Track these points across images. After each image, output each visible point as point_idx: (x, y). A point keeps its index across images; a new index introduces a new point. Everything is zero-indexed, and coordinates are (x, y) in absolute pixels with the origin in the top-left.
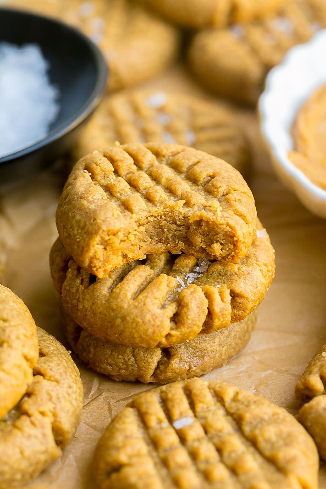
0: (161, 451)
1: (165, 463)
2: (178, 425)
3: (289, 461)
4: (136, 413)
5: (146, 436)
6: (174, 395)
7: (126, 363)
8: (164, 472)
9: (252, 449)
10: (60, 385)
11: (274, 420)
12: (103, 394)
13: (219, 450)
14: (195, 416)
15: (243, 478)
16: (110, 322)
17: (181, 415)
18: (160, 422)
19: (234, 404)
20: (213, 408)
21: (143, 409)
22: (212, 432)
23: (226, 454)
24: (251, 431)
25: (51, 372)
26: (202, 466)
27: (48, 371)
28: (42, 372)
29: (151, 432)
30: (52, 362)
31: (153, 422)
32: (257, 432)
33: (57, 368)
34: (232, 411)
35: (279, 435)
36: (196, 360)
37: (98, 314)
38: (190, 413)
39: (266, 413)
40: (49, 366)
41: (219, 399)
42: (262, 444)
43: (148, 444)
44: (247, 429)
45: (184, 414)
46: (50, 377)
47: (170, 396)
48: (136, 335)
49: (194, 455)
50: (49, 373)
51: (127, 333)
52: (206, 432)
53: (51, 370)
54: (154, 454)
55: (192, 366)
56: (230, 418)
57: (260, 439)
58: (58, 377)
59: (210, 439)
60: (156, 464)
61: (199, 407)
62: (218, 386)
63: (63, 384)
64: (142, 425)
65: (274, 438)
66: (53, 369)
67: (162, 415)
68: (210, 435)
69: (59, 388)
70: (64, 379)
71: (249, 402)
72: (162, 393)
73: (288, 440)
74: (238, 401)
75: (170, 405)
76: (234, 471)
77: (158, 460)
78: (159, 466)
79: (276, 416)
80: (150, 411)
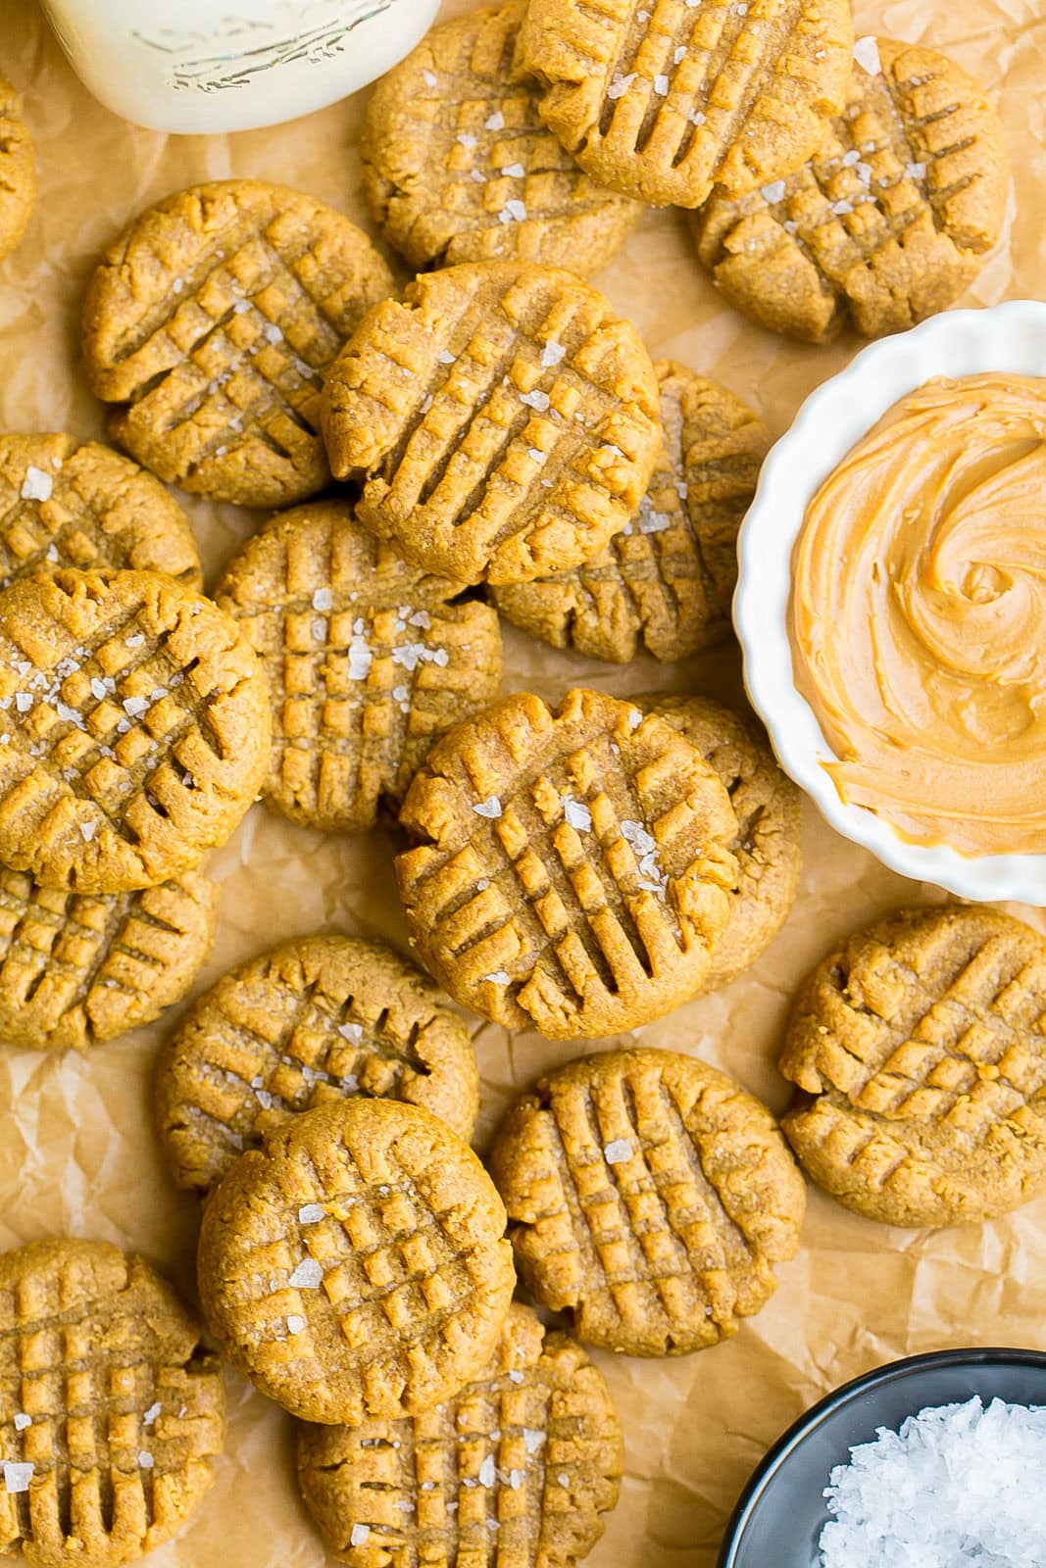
1: (587, 1218)
2: (611, 1154)
3: (762, 1234)
5: (564, 1165)
8: (583, 1232)
11: (749, 1157)
13: (665, 1204)
14: (636, 1134)
15: (693, 1254)
17: (617, 1135)
18: (584, 1147)
19: (694, 1119)
20: (664, 1121)
23: (674, 1211)
24: (714, 1171)
26: (640, 1228)
34: (691, 1129)
35: (753, 1188)
38: (632, 1131)
39: (738, 1147)
41: (675, 1104)
44: (709, 1167)
45: (621, 1134)
49: (629, 1209)
52: (649, 1168)
54: (573, 1200)
56: (686, 1139)
57: (725, 1189)
59: (655, 1178)
60: (574, 1219)
61: (644, 1120)
62: (674, 1082)
64: (558, 1144)
65: (745, 1192)
68: (653, 1173)
71: (717, 1119)
72: (592, 1087)
73: (764, 1196)
74: (701, 1114)
75: (602, 1120)
76: (682, 1240)
77: (577, 1211)
78: (578, 1224)
79: (752, 1150)
80: (572, 1132)
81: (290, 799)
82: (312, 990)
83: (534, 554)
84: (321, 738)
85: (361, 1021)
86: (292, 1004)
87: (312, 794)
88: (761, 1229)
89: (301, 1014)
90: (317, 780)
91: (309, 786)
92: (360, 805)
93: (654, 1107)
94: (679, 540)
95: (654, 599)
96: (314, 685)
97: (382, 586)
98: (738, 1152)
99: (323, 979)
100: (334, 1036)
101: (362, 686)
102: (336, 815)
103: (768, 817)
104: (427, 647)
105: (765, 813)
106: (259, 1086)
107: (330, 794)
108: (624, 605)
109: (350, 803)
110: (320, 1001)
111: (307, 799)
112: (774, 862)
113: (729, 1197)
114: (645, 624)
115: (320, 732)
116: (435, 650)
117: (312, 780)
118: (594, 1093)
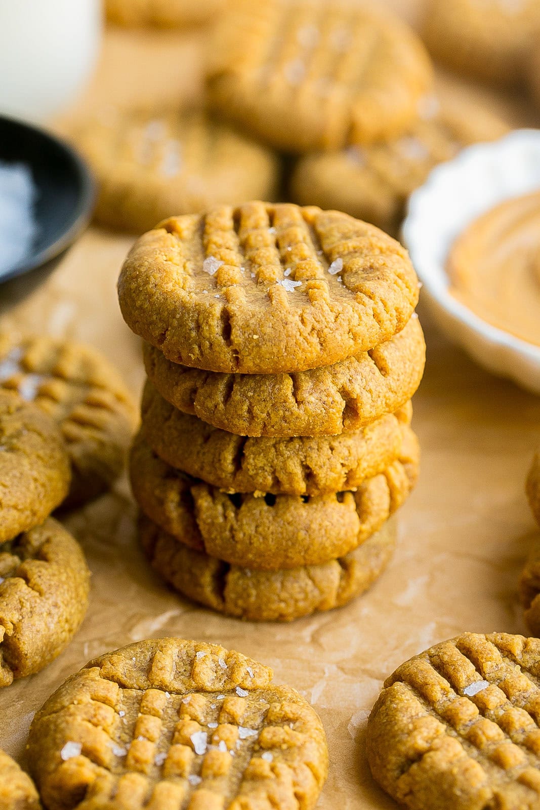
0: (460, 727)
1: (471, 741)
4: (410, 687)
7: (304, 591)
8: (475, 752)
10: (43, 598)
13: (533, 715)
16: (289, 539)
18: (445, 693)
22: (515, 694)
25: (38, 579)
26: (520, 737)
27: (35, 576)
28: (29, 576)
29: (437, 706)
30: (46, 569)
31: (437, 694)
33: (48, 577)
37: (271, 536)
40: (40, 572)
41: (507, 653)
45: (472, 679)
46: (35, 585)
48: (327, 544)
50: (35, 579)
51: (316, 547)
53: (40, 577)
54: (453, 733)
58: (44, 587)
60: (462, 744)
61: (487, 667)
63: (47, 599)
66: (42, 577)
67: (446, 684)
68: (512, 698)
69: (38, 601)
70: (51, 593)
77: (461, 739)
80: (430, 681)
93: (490, 651)
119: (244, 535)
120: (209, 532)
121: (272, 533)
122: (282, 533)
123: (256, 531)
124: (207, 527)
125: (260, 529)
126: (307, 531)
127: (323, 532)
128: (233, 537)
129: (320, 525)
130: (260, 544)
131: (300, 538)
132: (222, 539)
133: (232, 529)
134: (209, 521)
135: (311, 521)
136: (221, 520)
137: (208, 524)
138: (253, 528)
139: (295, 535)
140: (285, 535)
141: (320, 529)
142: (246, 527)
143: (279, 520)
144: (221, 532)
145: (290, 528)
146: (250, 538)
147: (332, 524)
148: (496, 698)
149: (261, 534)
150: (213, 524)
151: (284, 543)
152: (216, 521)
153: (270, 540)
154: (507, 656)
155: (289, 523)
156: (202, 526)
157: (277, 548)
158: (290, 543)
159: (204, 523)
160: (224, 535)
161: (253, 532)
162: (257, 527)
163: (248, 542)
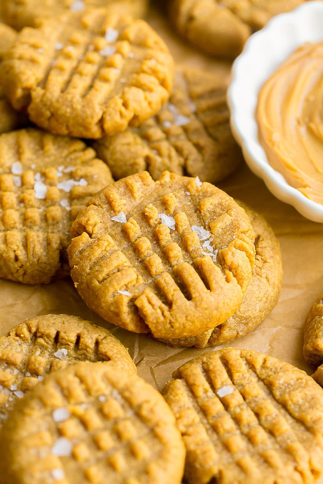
0: (210, 418)
1: (214, 429)
2: (221, 393)
3: (314, 422)
4: (185, 384)
5: (196, 405)
6: (214, 366)
8: (215, 437)
9: (283, 411)
11: (299, 384)
12: (144, 359)
13: (257, 415)
14: (233, 383)
15: (279, 439)
17: (222, 384)
18: (206, 391)
19: (263, 371)
20: (247, 375)
21: (191, 381)
22: (249, 398)
23: (263, 418)
24: (281, 395)
26: (246, 430)
29: (199, 400)
31: (200, 392)
32: (287, 397)
34: (263, 377)
35: (305, 399)
36: (242, 327)
38: (230, 381)
39: (292, 379)
41: (251, 366)
42: (291, 407)
43: (198, 413)
44: (277, 393)
45: (225, 383)
47: (211, 367)
49: (237, 420)
52: (244, 399)
54: (205, 421)
55: (240, 332)
56: (261, 383)
57: (290, 403)
59: (249, 404)
60: (207, 430)
61: (236, 376)
62: (249, 355)
64: (190, 395)
65: (301, 402)
67: (207, 386)
68: (247, 401)
71: (276, 368)
72: (203, 363)
73: (312, 402)
74: (267, 368)
75: (212, 376)
76: (271, 433)
77: (208, 426)
78: (210, 432)
79: (300, 381)
80: (197, 383)
81: (12, 255)
82: (35, 336)
83: (125, 105)
84: (25, 228)
85: (66, 345)
86: (25, 347)
87: (24, 252)
88: (315, 418)
89: (32, 352)
90: (26, 246)
91: (21, 248)
92: (50, 253)
93: (240, 365)
94: (195, 124)
95: (188, 147)
96: (18, 205)
97: (47, 160)
98: (292, 382)
99: (41, 326)
100: (53, 359)
101: (43, 202)
102: (38, 260)
103: (263, 240)
104: (75, 180)
105: (261, 239)
106: (16, 389)
107: (34, 248)
108: (174, 153)
109: (44, 254)
110: (41, 341)
111: (21, 254)
112: (268, 260)
113: (292, 406)
114: (186, 159)
115: (24, 224)
116: (79, 181)
117: (23, 246)
118: (205, 365)
119: (180, 324)
120: (156, 327)
121: (197, 318)
122: (203, 316)
123: (186, 320)
124: (154, 325)
125: (189, 318)
126: (217, 310)
127: (226, 306)
128: (172, 327)
129: (224, 303)
130: (191, 326)
131: (214, 316)
132: (165, 329)
133: (170, 323)
134: (155, 321)
135: (218, 303)
136: (162, 319)
137: (155, 323)
138: (184, 319)
139: (211, 315)
140: (205, 316)
141: (224, 306)
142: (179, 320)
143: (199, 309)
144: (164, 326)
145: (207, 312)
146: (184, 325)
147: (230, 300)
148: (236, 400)
149: (190, 321)
150: (158, 322)
151: (205, 321)
152: (159, 321)
153: (196, 322)
154: (251, 368)
155: (205, 309)
156: (150, 326)
157: (201, 325)
158: (208, 320)
159: (152, 323)
160: (166, 327)
161: (185, 321)
162: (186, 317)
163: (182, 327)
